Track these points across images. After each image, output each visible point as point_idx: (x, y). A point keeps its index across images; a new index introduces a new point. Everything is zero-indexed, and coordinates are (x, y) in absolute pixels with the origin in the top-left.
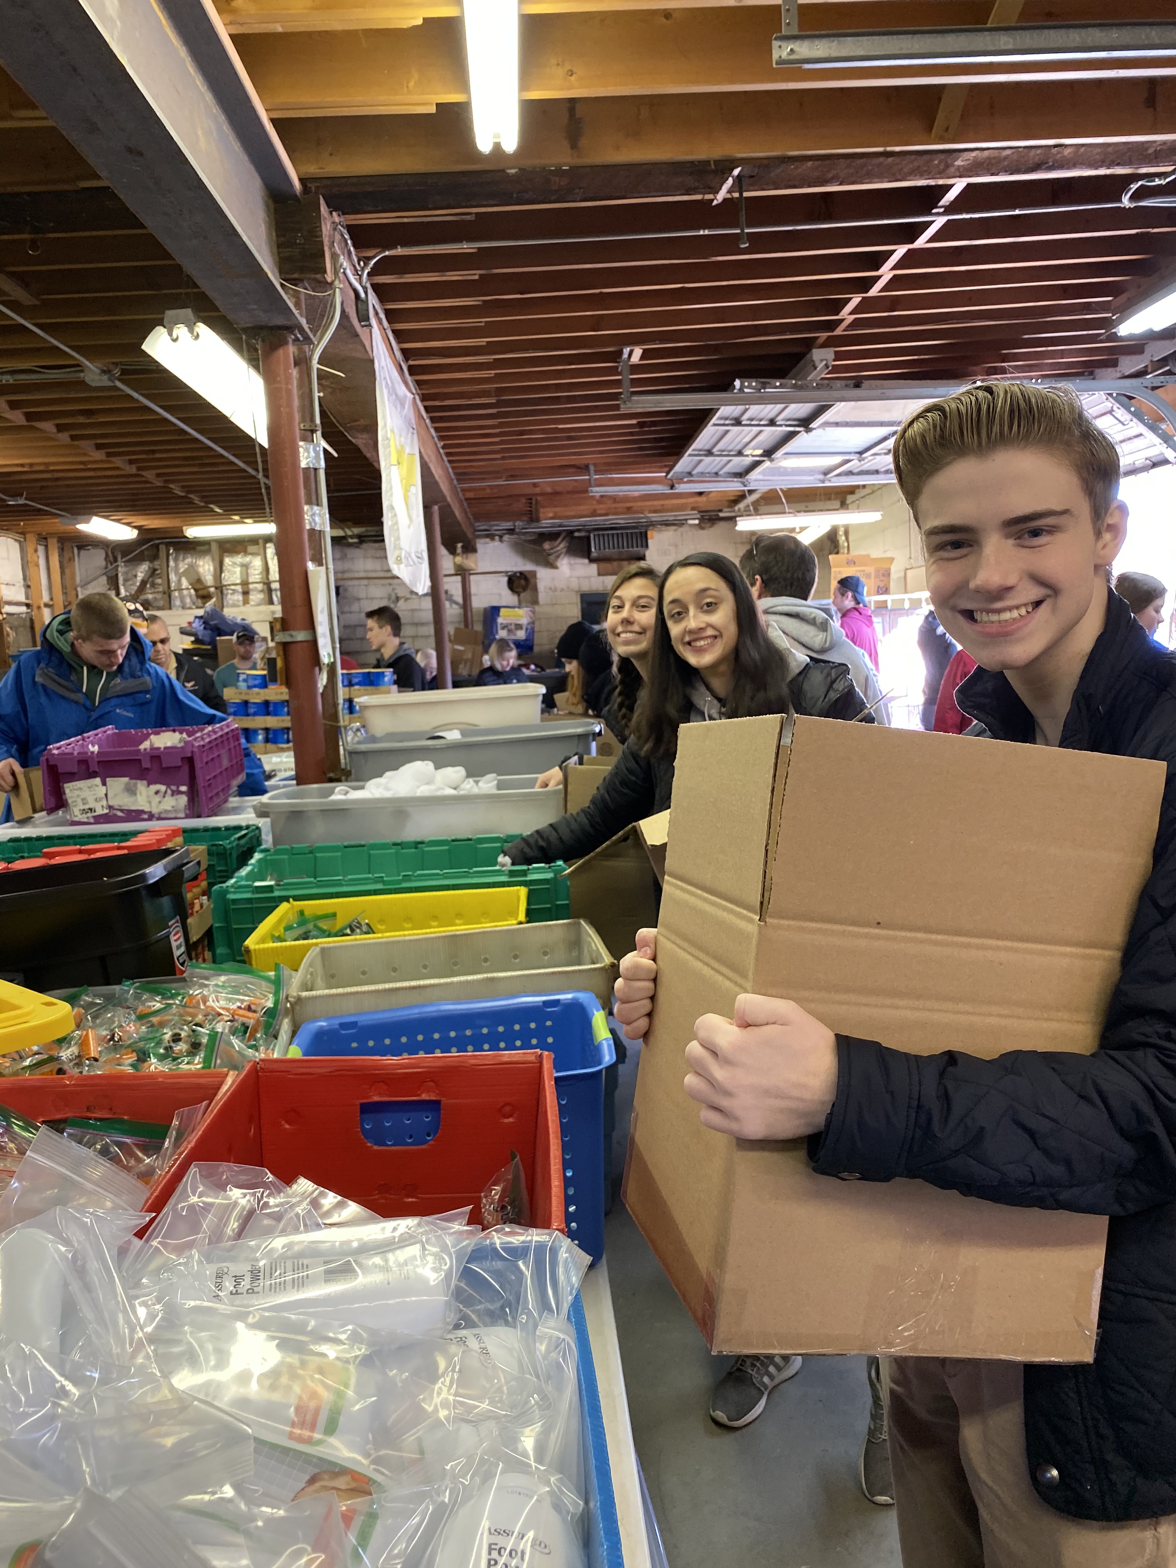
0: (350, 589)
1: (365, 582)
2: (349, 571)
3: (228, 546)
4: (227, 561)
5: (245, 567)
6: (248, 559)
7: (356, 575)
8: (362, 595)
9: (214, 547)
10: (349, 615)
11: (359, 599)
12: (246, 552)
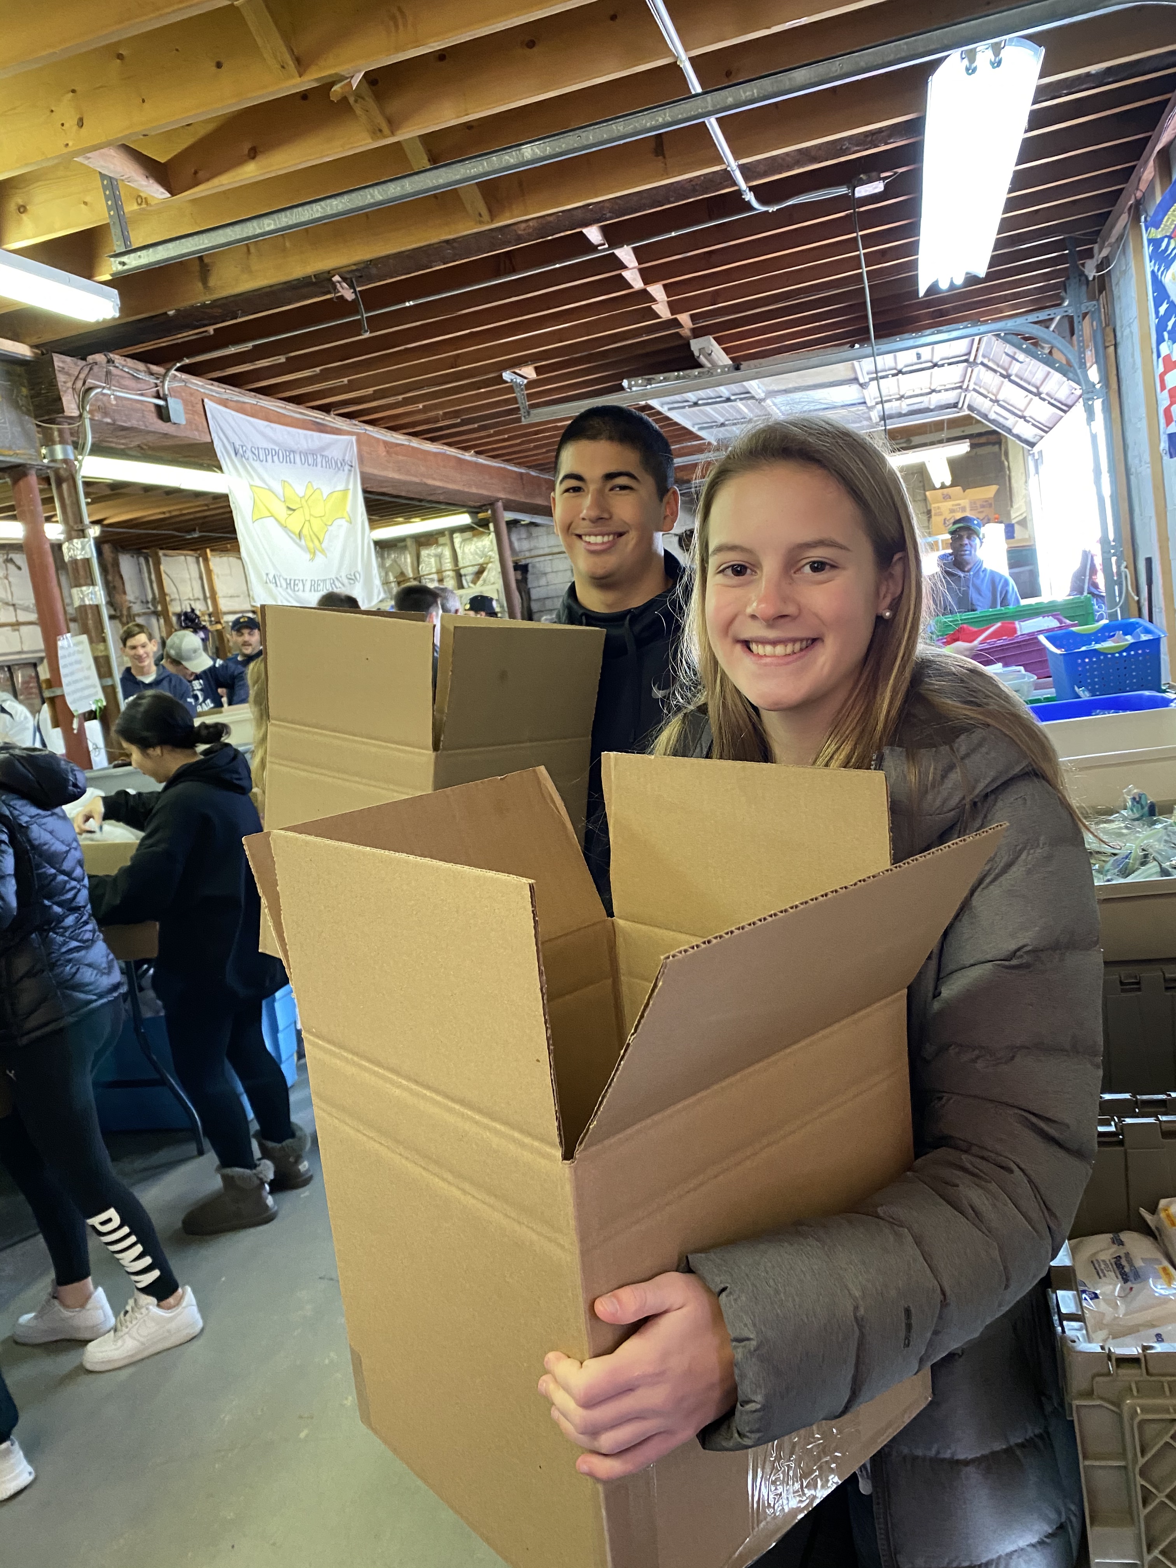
0: (538, 565)
1: (550, 557)
2: (536, 548)
3: (423, 539)
4: (424, 553)
5: (439, 557)
6: (439, 550)
7: (541, 552)
8: (549, 570)
9: (409, 542)
10: (538, 589)
11: (545, 574)
12: (436, 543)
